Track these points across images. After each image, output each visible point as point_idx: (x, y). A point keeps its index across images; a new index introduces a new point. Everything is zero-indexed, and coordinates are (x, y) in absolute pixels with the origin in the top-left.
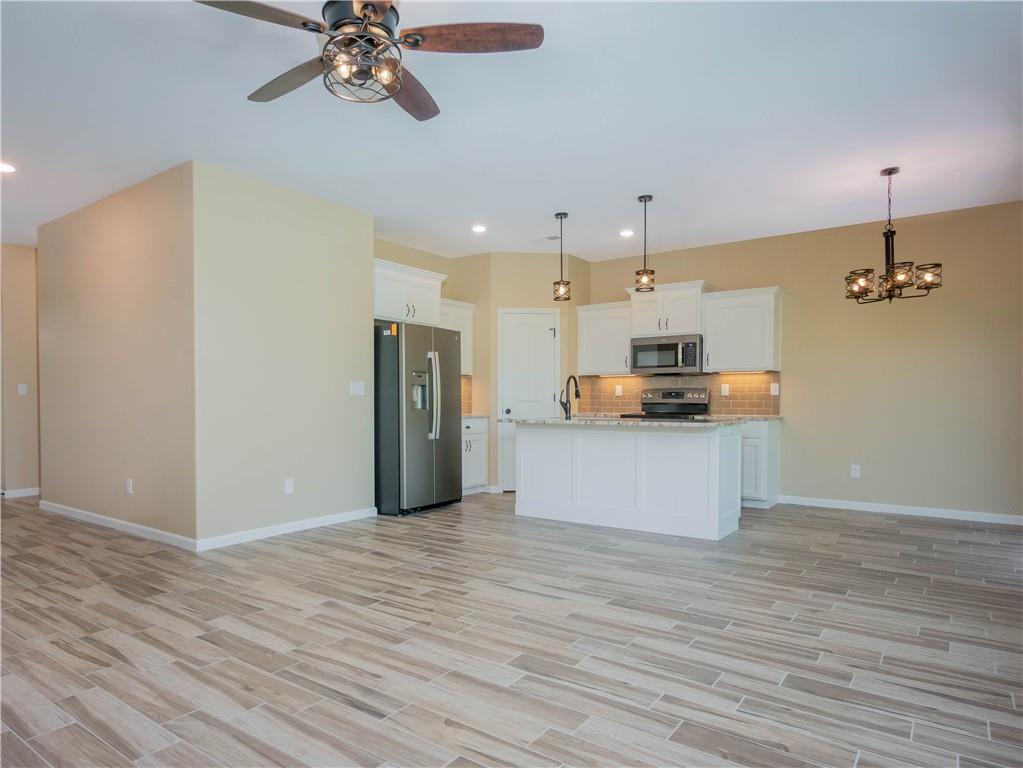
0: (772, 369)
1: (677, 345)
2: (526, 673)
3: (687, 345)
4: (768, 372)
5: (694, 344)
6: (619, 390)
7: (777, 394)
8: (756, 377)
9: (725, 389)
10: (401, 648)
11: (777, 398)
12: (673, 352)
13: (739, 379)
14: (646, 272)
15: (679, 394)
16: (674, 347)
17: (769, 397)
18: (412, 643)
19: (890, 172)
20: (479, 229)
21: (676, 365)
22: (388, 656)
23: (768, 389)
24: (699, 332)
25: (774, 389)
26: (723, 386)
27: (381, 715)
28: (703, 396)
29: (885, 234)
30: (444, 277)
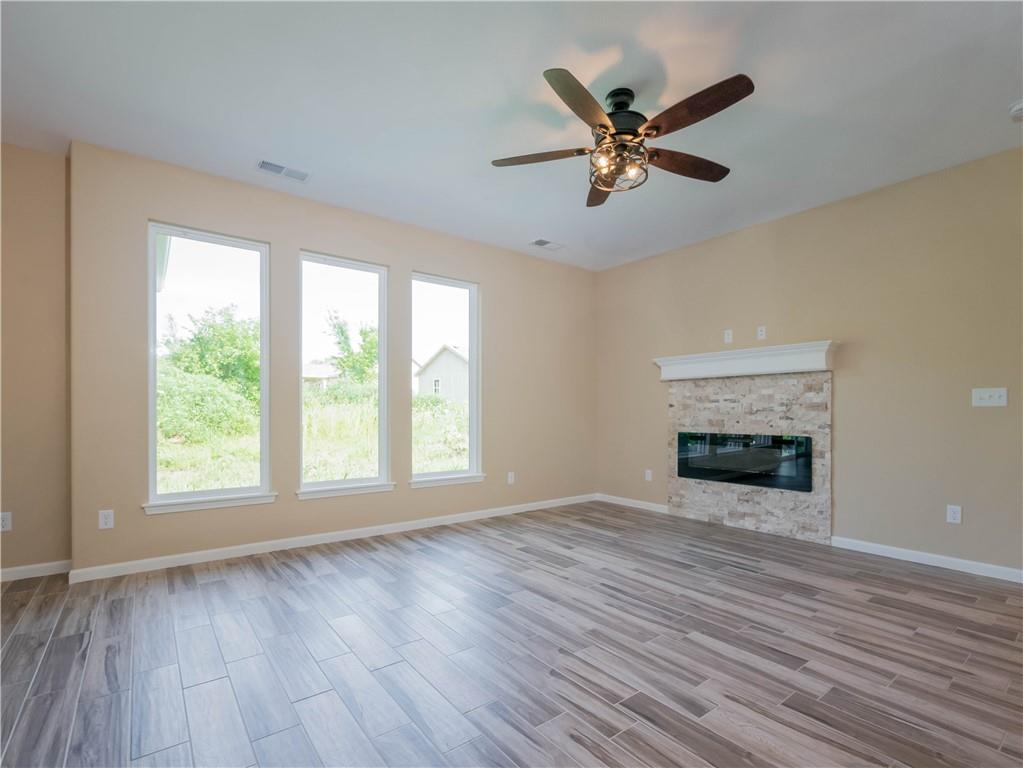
2: (508, 597)
10: (591, 625)
18: (581, 628)
22: (601, 619)
27: (604, 585)
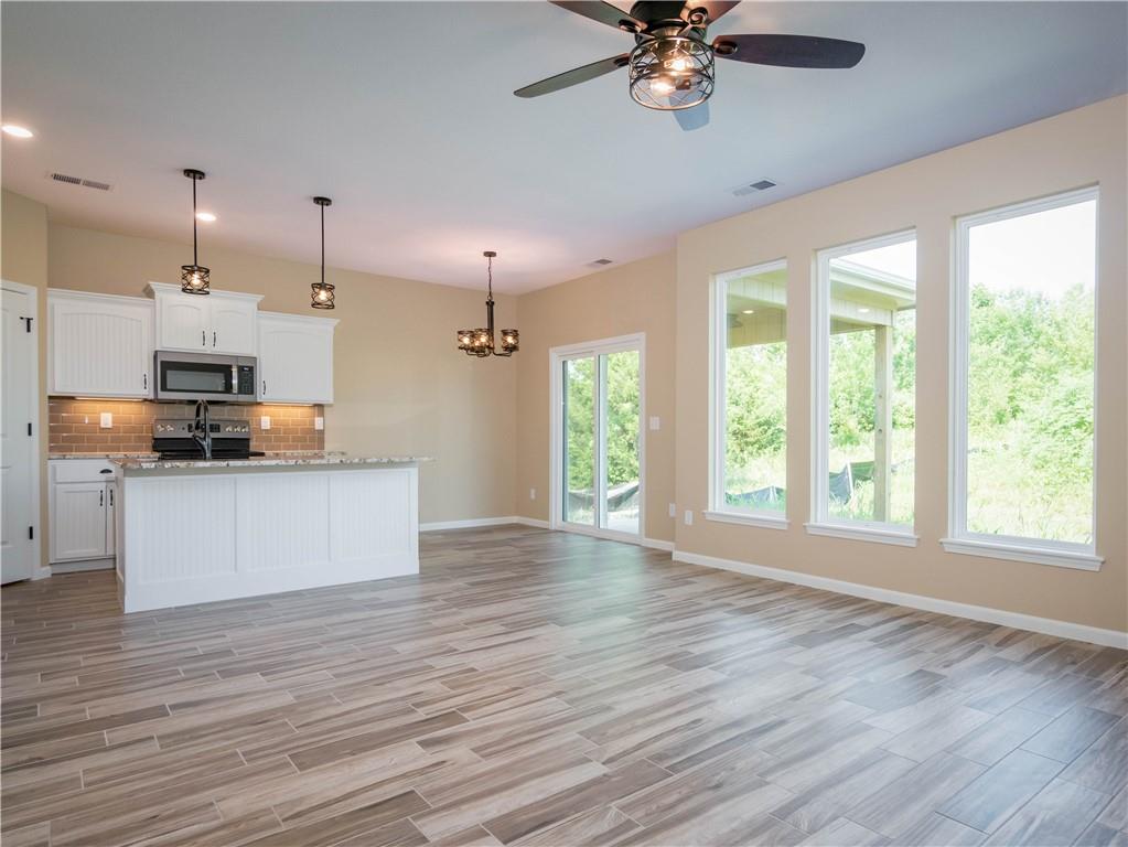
0: (317, 402)
1: (230, 367)
3: (241, 368)
4: (313, 405)
5: (250, 368)
6: (106, 420)
7: (322, 428)
8: (300, 410)
9: (266, 423)
11: (322, 432)
12: (227, 375)
13: (282, 411)
14: (322, 286)
15: (213, 427)
17: (313, 431)
19: (490, 254)
21: (228, 389)
23: (313, 423)
25: (319, 423)
26: (263, 418)
29: (487, 303)
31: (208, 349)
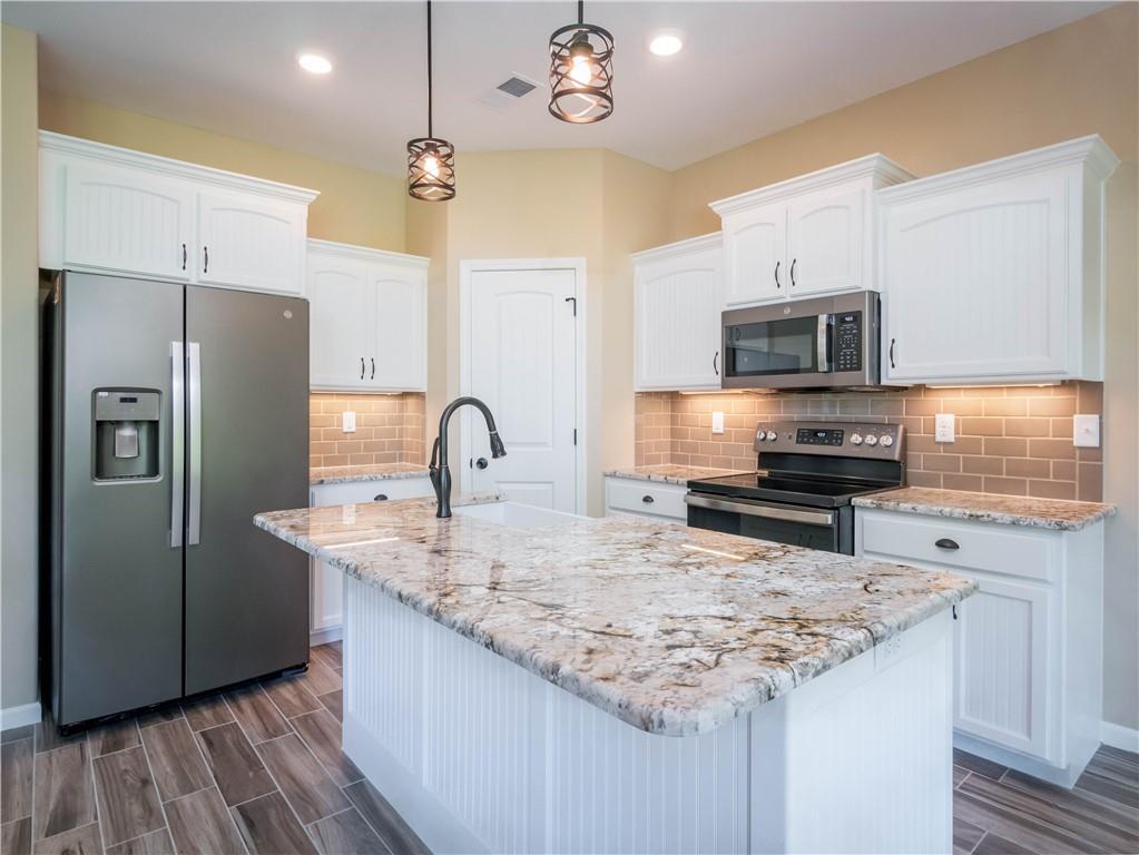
0: (1080, 376)
1: (815, 319)
3: (841, 318)
4: (1068, 384)
5: (857, 316)
6: (718, 422)
7: (1096, 443)
8: (1030, 398)
9: (946, 427)
11: (1095, 454)
12: (809, 338)
13: (984, 401)
15: (834, 435)
16: (806, 325)
17: (1069, 450)
20: (315, 64)
21: (814, 369)
23: (1067, 430)
24: (868, 286)
25: (1084, 431)
26: (937, 417)
28: (886, 440)
30: (312, 194)
31: (787, 294)
